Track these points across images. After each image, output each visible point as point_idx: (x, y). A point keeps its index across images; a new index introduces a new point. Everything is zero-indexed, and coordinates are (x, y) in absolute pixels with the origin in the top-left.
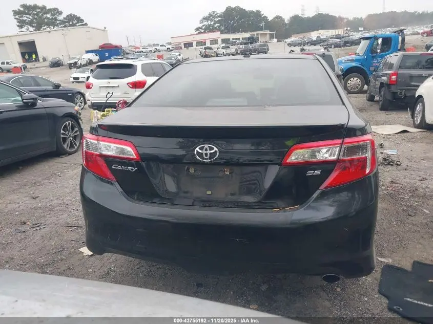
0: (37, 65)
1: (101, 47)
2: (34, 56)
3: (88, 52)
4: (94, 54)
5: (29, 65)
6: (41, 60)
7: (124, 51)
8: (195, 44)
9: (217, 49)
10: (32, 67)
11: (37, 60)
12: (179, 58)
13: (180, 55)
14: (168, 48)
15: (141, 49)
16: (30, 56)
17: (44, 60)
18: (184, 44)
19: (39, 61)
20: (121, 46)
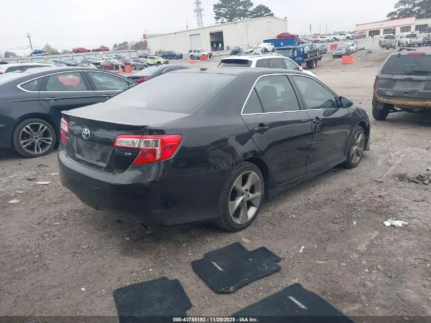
0: (220, 54)
1: (279, 36)
2: (220, 45)
3: (265, 41)
4: (270, 44)
5: (214, 53)
6: (225, 49)
7: (300, 40)
8: (382, 31)
9: (401, 38)
10: (217, 55)
11: (222, 48)
12: (351, 48)
13: (353, 45)
14: (347, 37)
15: (319, 39)
16: (217, 45)
17: (228, 48)
18: (370, 32)
19: (223, 49)
20: (298, 36)
